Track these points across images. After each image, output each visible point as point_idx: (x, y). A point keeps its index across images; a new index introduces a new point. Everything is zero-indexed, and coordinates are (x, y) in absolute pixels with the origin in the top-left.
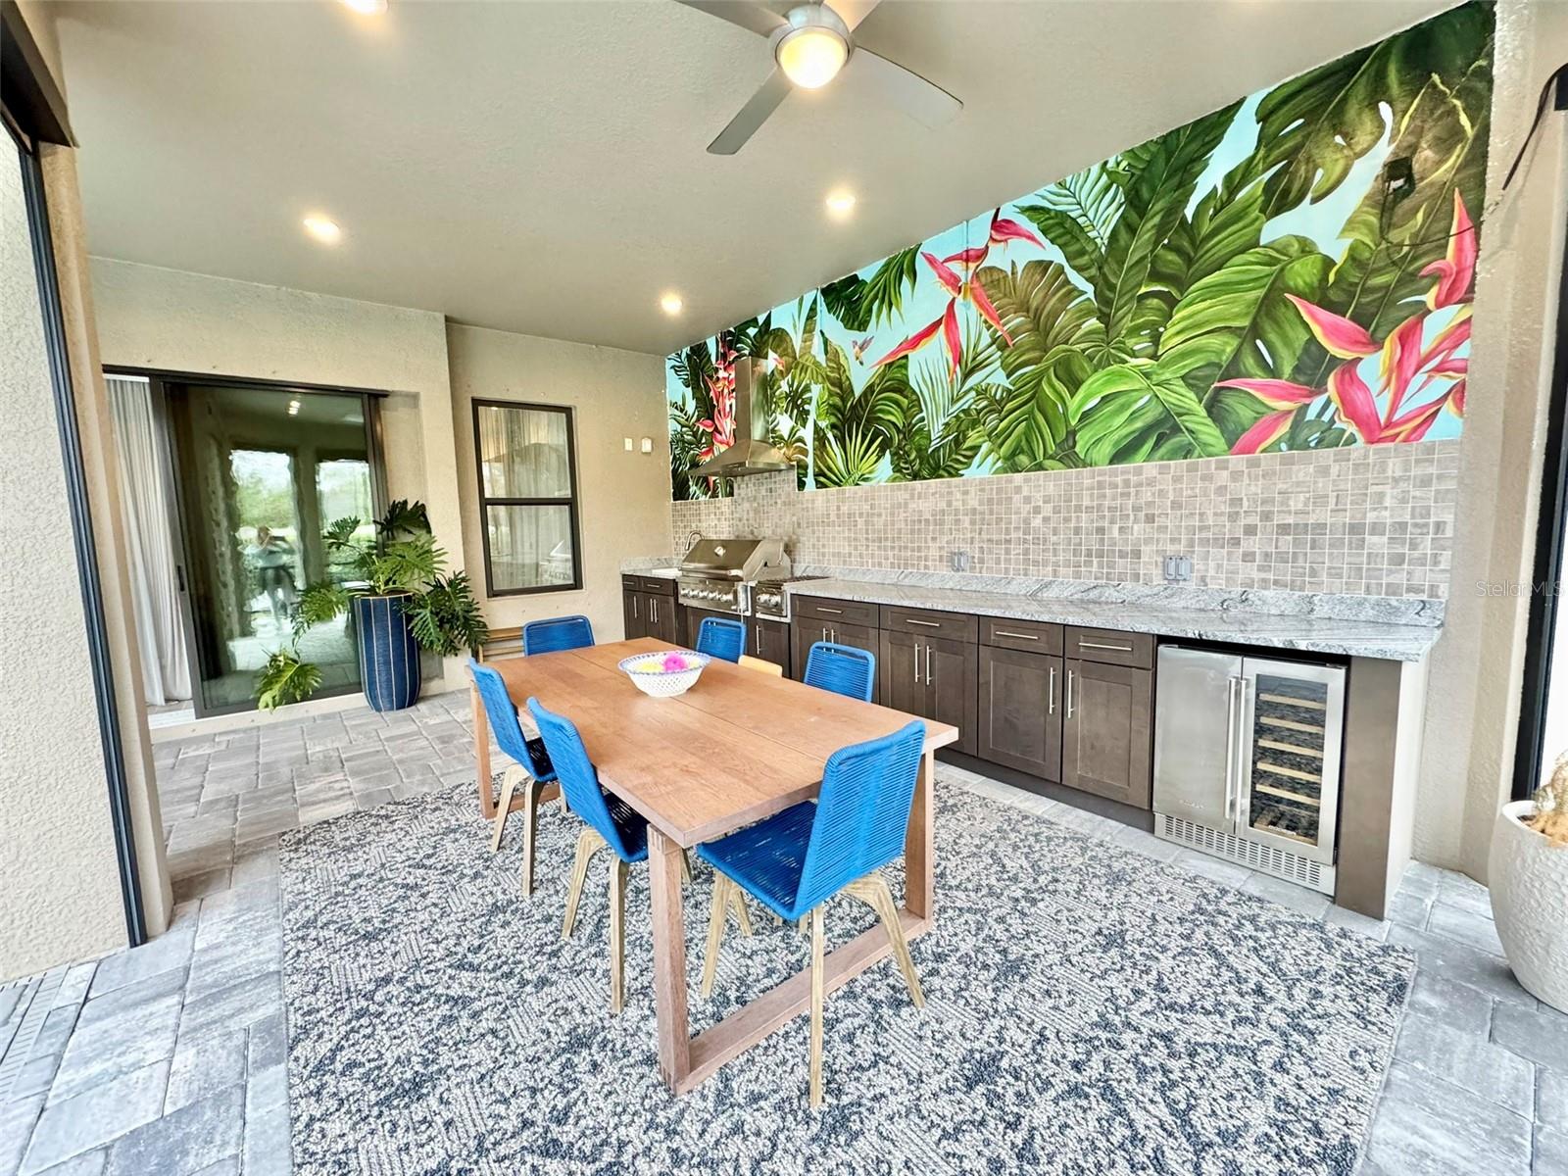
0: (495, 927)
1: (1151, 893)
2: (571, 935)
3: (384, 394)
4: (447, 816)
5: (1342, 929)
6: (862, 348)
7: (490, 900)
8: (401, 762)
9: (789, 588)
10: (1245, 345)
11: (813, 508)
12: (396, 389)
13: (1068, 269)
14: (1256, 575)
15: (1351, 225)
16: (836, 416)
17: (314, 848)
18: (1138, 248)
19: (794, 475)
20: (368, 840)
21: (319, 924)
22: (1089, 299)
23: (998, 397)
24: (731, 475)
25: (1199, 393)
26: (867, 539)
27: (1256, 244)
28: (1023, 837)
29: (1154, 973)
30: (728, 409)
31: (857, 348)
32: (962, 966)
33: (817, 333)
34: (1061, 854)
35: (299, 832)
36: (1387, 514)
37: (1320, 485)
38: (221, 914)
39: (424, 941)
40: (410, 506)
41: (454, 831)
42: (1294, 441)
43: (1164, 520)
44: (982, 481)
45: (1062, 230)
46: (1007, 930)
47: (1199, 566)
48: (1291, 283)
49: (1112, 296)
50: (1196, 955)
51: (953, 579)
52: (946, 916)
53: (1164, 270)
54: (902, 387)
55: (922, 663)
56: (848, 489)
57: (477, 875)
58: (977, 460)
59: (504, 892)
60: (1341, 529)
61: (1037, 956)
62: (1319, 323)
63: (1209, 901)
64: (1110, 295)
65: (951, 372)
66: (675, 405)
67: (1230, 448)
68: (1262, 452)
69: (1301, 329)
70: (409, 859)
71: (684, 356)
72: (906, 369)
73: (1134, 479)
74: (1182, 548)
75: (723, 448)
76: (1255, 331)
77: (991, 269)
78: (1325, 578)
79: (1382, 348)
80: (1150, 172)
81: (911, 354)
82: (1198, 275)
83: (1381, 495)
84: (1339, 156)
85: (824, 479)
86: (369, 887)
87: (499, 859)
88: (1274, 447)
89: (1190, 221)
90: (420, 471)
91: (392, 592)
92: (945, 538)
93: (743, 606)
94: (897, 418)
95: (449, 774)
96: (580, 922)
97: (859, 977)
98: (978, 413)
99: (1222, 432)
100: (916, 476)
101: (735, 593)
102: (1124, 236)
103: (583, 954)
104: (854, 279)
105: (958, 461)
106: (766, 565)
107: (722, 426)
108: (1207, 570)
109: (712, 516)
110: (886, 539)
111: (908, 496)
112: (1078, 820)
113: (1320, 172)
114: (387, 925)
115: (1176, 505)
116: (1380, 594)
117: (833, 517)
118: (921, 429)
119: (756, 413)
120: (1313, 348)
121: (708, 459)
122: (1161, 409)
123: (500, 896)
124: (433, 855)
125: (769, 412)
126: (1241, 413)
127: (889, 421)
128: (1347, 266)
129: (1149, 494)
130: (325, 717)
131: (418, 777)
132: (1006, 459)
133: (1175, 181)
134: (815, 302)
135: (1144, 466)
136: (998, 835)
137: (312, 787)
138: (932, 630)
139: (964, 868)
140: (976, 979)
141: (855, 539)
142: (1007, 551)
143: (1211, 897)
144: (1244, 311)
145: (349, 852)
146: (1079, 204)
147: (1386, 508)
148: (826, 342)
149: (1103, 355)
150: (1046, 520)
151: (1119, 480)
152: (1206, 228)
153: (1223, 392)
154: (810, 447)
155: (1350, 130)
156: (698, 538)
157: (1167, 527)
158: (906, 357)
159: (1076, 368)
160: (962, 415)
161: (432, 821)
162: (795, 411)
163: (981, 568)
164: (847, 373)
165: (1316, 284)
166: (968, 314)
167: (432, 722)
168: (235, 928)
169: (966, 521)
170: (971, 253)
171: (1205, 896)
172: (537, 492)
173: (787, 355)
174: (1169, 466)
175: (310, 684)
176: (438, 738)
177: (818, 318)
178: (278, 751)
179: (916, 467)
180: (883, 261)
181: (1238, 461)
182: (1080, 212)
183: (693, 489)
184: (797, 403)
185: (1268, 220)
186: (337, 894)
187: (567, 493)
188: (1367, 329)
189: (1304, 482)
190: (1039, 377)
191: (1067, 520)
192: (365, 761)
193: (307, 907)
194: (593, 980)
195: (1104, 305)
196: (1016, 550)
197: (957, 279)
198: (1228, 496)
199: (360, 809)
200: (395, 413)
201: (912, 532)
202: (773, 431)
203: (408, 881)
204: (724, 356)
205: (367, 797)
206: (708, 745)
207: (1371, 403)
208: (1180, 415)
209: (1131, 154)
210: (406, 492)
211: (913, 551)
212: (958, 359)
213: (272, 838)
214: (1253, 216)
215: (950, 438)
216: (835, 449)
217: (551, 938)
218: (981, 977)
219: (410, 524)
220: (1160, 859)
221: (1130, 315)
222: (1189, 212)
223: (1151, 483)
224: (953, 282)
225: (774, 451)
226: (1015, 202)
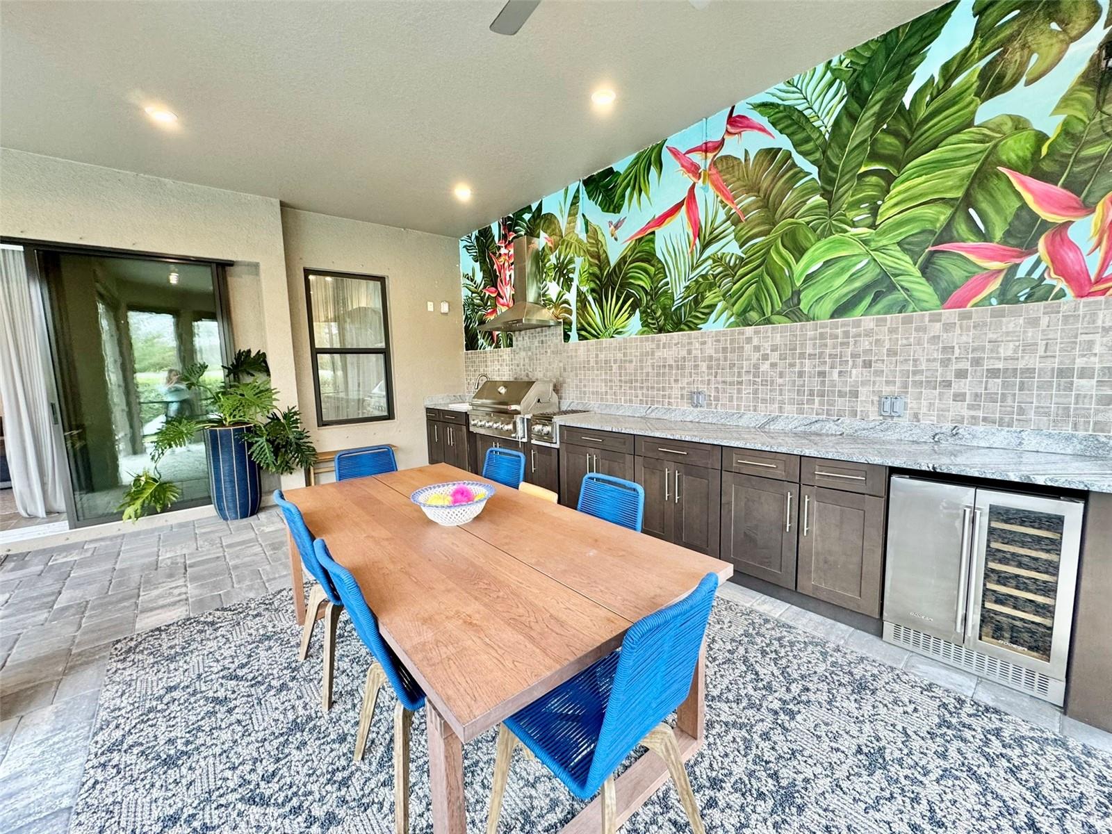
0: (290, 749)
1: (895, 702)
2: (363, 759)
3: (231, 264)
4: (267, 623)
5: (1084, 745)
6: (616, 227)
7: (291, 715)
8: (236, 567)
9: (558, 420)
10: (958, 214)
11: (576, 356)
12: (239, 259)
13: (795, 155)
14: (967, 413)
15: (1066, 101)
16: (595, 283)
17: (141, 657)
18: (859, 133)
19: (560, 330)
20: (191, 648)
21: (125, 746)
22: (813, 179)
23: (731, 264)
24: (512, 329)
25: (914, 256)
26: (620, 381)
27: (970, 124)
28: (768, 642)
29: (924, 802)
30: (508, 278)
31: (612, 227)
32: (738, 795)
33: (579, 216)
34: (805, 660)
35: (132, 639)
36: (1096, 359)
37: (1030, 334)
38: (35, 735)
39: (222, 767)
40: (253, 355)
41: (269, 638)
42: (1004, 296)
43: (881, 365)
44: (718, 333)
45: (790, 122)
46: (773, 748)
47: (912, 403)
48: (1004, 158)
49: (834, 175)
50: (957, 778)
51: (692, 414)
52: (714, 732)
53: (883, 151)
54: (650, 257)
55: (672, 484)
56: (605, 341)
57: (283, 687)
58: (713, 316)
59: (305, 708)
60: (1049, 373)
61: (806, 780)
62: (1030, 191)
63: (951, 713)
64: (831, 174)
65: (691, 245)
66: (467, 277)
67: (942, 304)
68: (973, 306)
69: (1013, 198)
70: (224, 668)
71: (473, 237)
72: (654, 243)
73: (853, 331)
74: (896, 389)
75: (504, 309)
76: (968, 201)
77: (727, 157)
78: (1032, 415)
79: (1093, 211)
80: (871, 66)
81: (658, 231)
82: (915, 154)
83: (1091, 344)
84: (1054, 40)
85: (585, 332)
86: (182, 701)
87: (305, 669)
88: (986, 301)
89: (907, 107)
90: (261, 326)
91: (236, 424)
92: (686, 380)
93: (521, 435)
94: (645, 283)
95: (275, 579)
96: (373, 742)
97: (641, 811)
98: (715, 278)
99: (935, 290)
100: (661, 330)
101: (515, 424)
102: (846, 123)
103: (372, 784)
104: (610, 171)
105: (697, 317)
106: (539, 401)
107: (503, 291)
108: (920, 409)
109: (496, 362)
110: (636, 381)
111: (654, 346)
112: (812, 623)
113: (1035, 57)
114: (190, 747)
115: (892, 353)
116: (1087, 431)
117: (592, 363)
118: (666, 292)
119: (530, 280)
120: (1024, 213)
121: (492, 317)
122: (878, 270)
123: (301, 711)
124: (247, 664)
125: (541, 280)
126: (954, 273)
127: (639, 285)
128: (1060, 140)
129: (867, 343)
130: (181, 525)
131: (247, 583)
132: (739, 315)
133: (893, 74)
134: (578, 190)
135: (863, 319)
136: (746, 639)
137: (155, 593)
138: (680, 457)
139: (722, 676)
140: (754, 811)
141: (611, 381)
142: (739, 391)
143: (951, 707)
144: (958, 184)
145: (172, 662)
146: (806, 98)
147: (1096, 354)
148: (587, 223)
149: (826, 226)
150: (773, 365)
151: (839, 331)
152: (923, 113)
153: (936, 255)
154: (574, 308)
155: (1067, 16)
156: (485, 379)
157: (883, 371)
158: (653, 233)
159: (801, 238)
160: (700, 279)
161: (253, 626)
162: (562, 279)
163: (716, 405)
164: (604, 247)
165: (1029, 155)
166: (707, 196)
167: (267, 530)
168: (43, 752)
169: (703, 366)
170: (709, 145)
171: (945, 705)
172: (358, 343)
173: (555, 234)
174: (885, 320)
175: (169, 499)
176: (270, 545)
177: (580, 204)
178: (133, 558)
179: (661, 323)
180: (635, 155)
181: (951, 315)
182: (807, 105)
183: (481, 341)
184: (563, 273)
185: (983, 102)
186: (150, 710)
187: (382, 345)
188: (1079, 195)
189: (1015, 332)
190: (769, 246)
191: (792, 365)
192: (207, 566)
193: (117, 727)
194: (379, 816)
195: (827, 184)
196: (747, 390)
197: (697, 167)
198: (941, 345)
199: (192, 615)
200: (239, 280)
201: (658, 375)
202: (544, 295)
203: (219, 694)
204: (505, 237)
205: (201, 603)
206: (493, 587)
207: (1081, 261)
208: (896, 275)
209: (854, 53)
210: (249, 343)
211: (658, 390)
212: (698, 232)
213: (106, 646)
214: (968, 99)
215: (691, 298)
216: (594, 308)
217: (343, 762)
218: (759, 809)
219: (252, 369)
220: (895, 666)
221: (851, 192)
222: (907, 100)
223: (868, 334)
224: (694, 170)
225: (545, 311)
226: (749, 100)
